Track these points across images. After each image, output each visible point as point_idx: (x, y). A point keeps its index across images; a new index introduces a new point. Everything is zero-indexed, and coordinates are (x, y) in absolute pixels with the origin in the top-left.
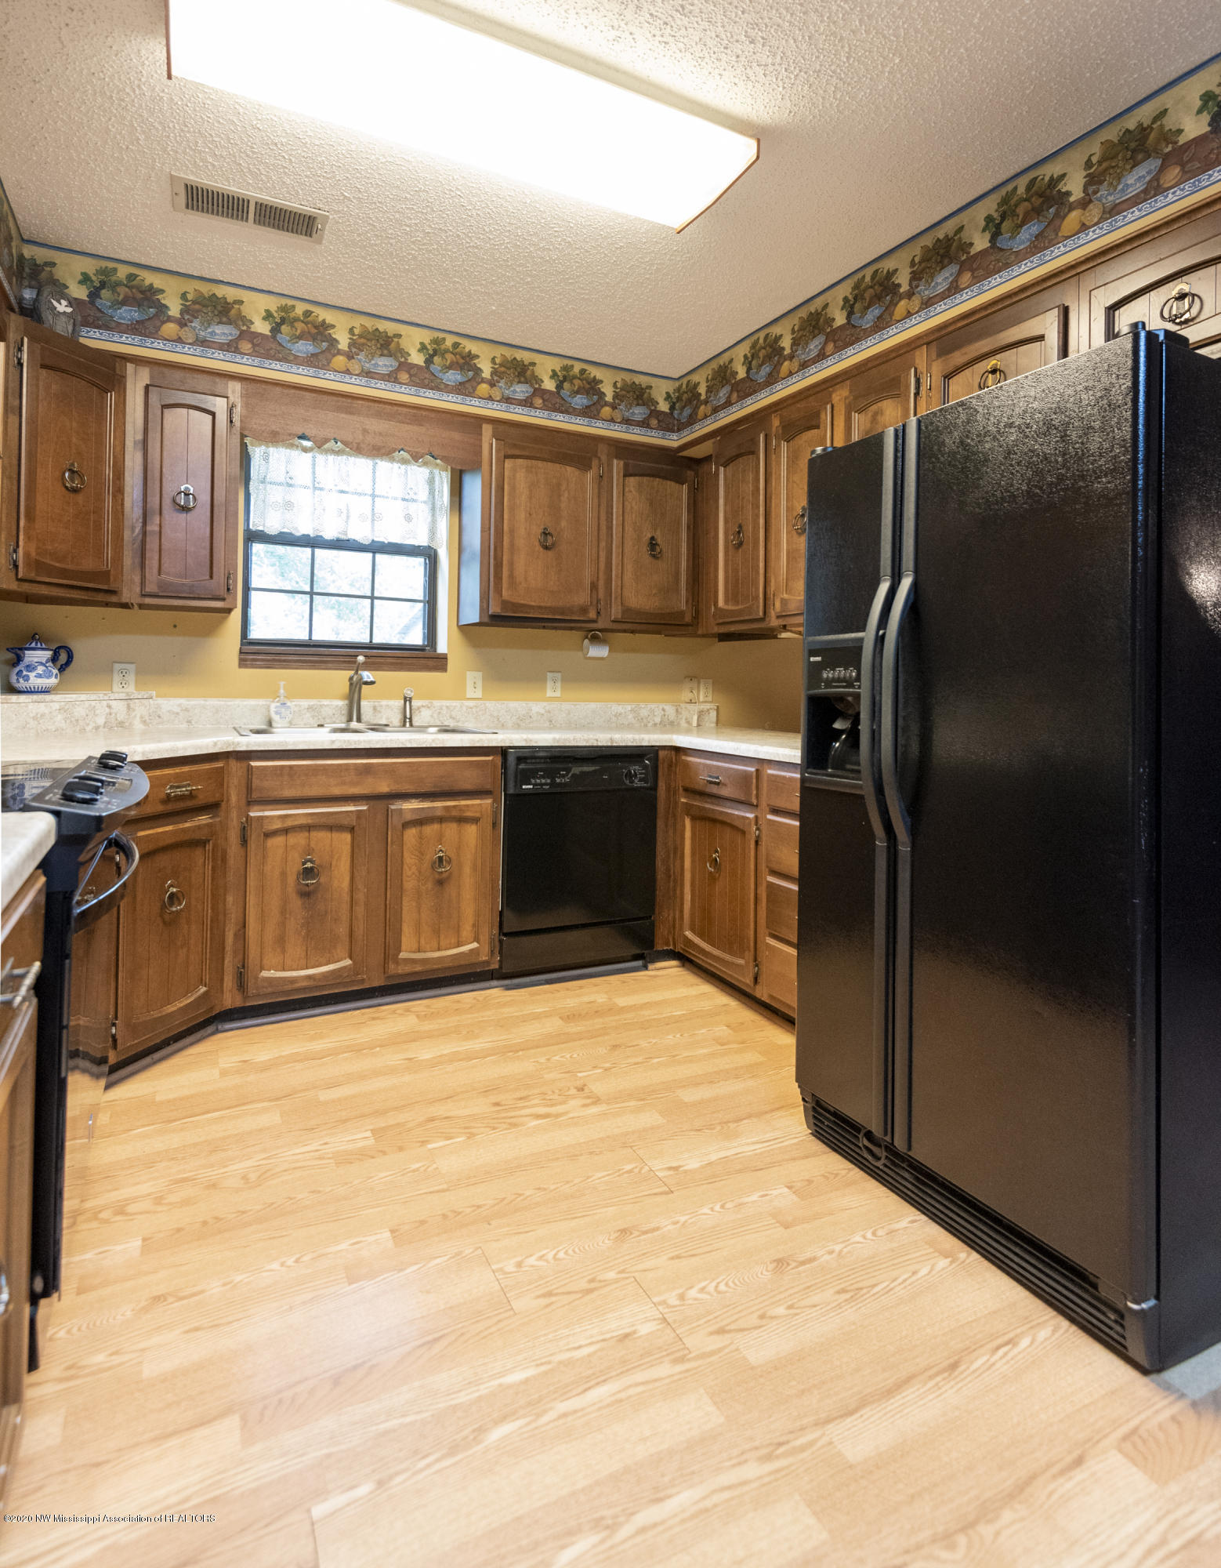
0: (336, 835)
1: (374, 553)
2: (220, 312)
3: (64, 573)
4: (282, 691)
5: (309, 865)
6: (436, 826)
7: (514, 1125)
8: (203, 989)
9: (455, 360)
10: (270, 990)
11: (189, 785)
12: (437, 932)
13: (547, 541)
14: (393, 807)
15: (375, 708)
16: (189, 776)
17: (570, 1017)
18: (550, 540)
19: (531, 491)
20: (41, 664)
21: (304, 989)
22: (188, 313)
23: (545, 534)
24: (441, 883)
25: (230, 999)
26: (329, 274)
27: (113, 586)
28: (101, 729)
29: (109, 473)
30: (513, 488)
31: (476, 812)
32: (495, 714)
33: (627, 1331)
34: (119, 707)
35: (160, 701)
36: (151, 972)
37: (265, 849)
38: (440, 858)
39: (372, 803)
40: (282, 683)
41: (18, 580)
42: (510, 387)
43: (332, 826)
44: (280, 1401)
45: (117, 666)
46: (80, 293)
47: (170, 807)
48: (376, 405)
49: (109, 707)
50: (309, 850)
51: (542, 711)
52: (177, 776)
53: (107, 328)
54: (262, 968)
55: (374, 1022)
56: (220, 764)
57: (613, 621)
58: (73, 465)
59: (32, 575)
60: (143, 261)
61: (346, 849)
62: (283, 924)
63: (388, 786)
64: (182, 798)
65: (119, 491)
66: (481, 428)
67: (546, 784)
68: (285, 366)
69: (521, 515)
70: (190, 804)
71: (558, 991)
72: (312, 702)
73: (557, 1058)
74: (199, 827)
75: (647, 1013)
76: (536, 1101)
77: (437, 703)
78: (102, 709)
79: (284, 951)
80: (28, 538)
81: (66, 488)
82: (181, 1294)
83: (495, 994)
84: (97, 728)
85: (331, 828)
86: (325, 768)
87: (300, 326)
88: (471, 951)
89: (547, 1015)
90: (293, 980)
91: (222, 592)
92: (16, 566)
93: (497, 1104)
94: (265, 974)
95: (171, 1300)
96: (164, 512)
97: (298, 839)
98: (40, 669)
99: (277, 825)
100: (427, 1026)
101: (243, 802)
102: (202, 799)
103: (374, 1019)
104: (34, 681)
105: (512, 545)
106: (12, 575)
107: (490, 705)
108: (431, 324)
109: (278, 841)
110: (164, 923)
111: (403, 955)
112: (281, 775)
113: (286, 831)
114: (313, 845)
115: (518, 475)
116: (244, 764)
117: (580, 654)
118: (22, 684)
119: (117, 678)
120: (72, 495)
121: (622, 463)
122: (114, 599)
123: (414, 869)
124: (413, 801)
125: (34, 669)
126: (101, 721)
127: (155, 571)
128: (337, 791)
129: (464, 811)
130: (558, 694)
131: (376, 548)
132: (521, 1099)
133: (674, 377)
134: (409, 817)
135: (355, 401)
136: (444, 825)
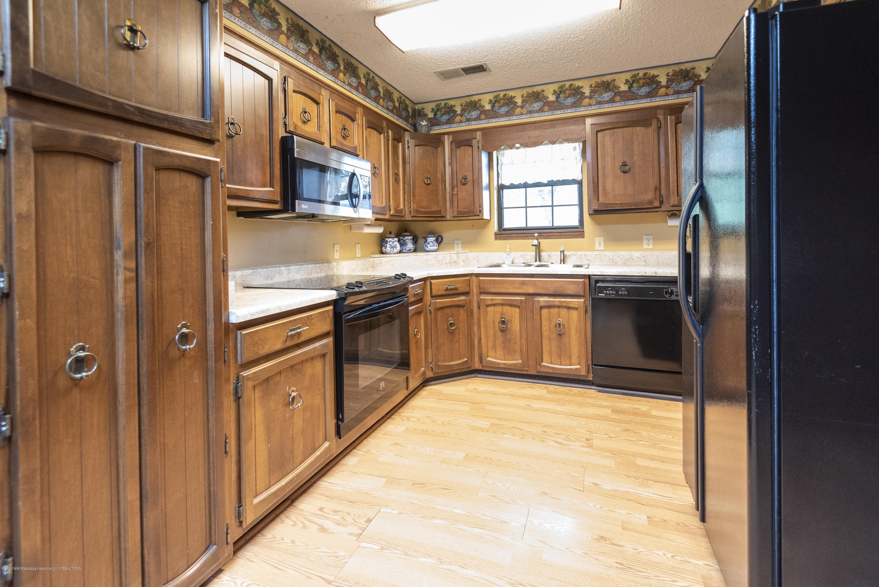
0: (513, 309)
1: (552, 186)
2: (474, 106)
3: (426, 213)
4: (508, 249)
5: (503, 319)
6: (557, 310)
7: (543, 441)
8: (466, 359)
9: (571, 92)
10: (490, 365)
11: (455, 285)
12: (560, 357)
13: (625, 168)
14: (535, 299)
15: (549, 255)
16: (455, 281)
17: (616, 411)
18: (627, 168)
19: (614, 145)
20: (432, 242)
21: (504, 368)
22: (463, 111)
23: (624, 165)
24: (560, 335)
25: (477, 366)
26: (504, 79)
27: (443, 214)
28: (448, 264)
29: (439, 176)
30: (604, 146)
31: (575, 305)
32: (611, 258)
33: (507, 521)
34: (454, 256)
35: (468, 254)
36: (445, 349)
37: (486, 311)
38: (559, 324)
39: (527, 297)
40: (508, 246)
41: (412, 217)
42: (600, 96)
43: (512, 305)
44: (398, 481)
45: (456, 241)
46: (431, 115)
47: (448, 292)
48: (534, 124)
49: (450, 256)
50: (503, 313)
51: (640, 256)
52: (450, 282)
53: (439, 125)
54: (488, 357)
55: (529, 388)
56: (468, 278)
57: (672, 206)
58: (427, 176)
59: (415, 215)
60: (448, 97)
61: (517, 315)
62: (494, 341)
63: (533, 290)
64: (452, 289)
65: (444, 181)
66: (585, 121)
67: (613, 294)
68: (497, 120)
69: (609, 159)
70: (455, 292)
71: (624, 399)
72: (522, 253)
73: (591, 425)
74: (460, 300)
75: (663, 422)
76: (562, 437)
77: (579, 253)
78: (448, 257)
79: (495, 352)
80: (414, 203)
81: (426, 184)
82: (402, 445)
83: (592, 392)
84: (446, 264)
85: (511, 305)
86: (506, 281)
87: (502, 102)
88: (576, 369)
89: (606, 407)
90: (499, 364)
91: (478, 213)
92: (411, 212)
93: (545, 432)
94: (489, 359)
95: (399, 445)
96: (458, 186)
97: (499, 309)
98: (431, 244)
99: (490, 303)
100: (549, 396)
101: (478, 293)
102: (461, 290)
103: (530, 387)
104: (430, 248)
105: (604, 174)
106: (410, 215)
107: (608, 253)
108: (557, 80)
109: (491, 309)
110: (449, 332)
111: (544, 364)
112: (490, 283)
113: (494, 305)
114: (504, 312)
115: (606, 139)
116: (478, 278)
117: (665, 224)
118: (427, 249)
119: (456, 246)
120: (428, 186)
121: (673, 117)
122: (444, 219)
123: (547, 327)
124: (545, 297)
125: (429, 244)
126: (448, 261)
127: (456, 208)
128: (512, 291)
129: (569, 304)
130: (651, 247)
131: (552, 184)
132: (557, 434)
133: (711, 57)
134: (542, 304)
135: (525, 126)
136: (560, 309)
